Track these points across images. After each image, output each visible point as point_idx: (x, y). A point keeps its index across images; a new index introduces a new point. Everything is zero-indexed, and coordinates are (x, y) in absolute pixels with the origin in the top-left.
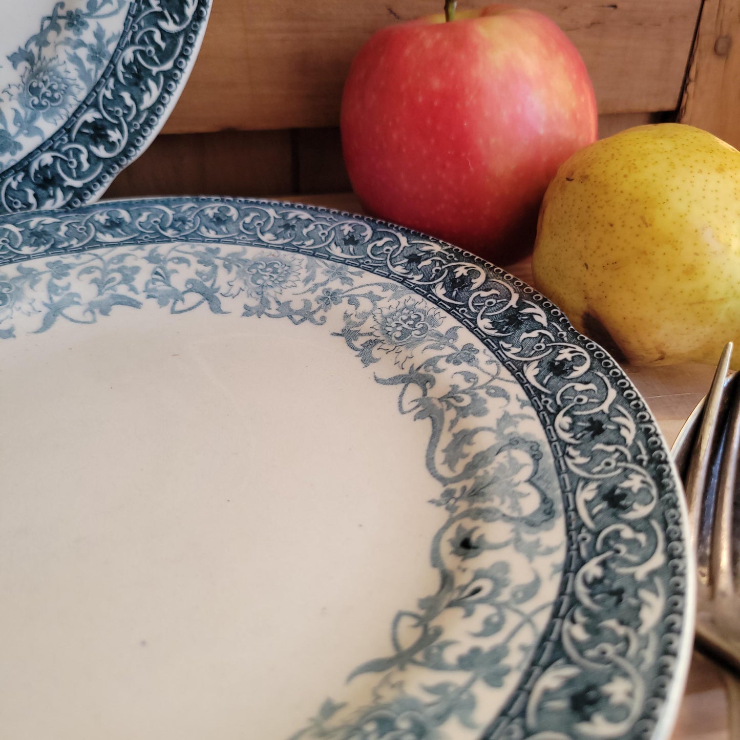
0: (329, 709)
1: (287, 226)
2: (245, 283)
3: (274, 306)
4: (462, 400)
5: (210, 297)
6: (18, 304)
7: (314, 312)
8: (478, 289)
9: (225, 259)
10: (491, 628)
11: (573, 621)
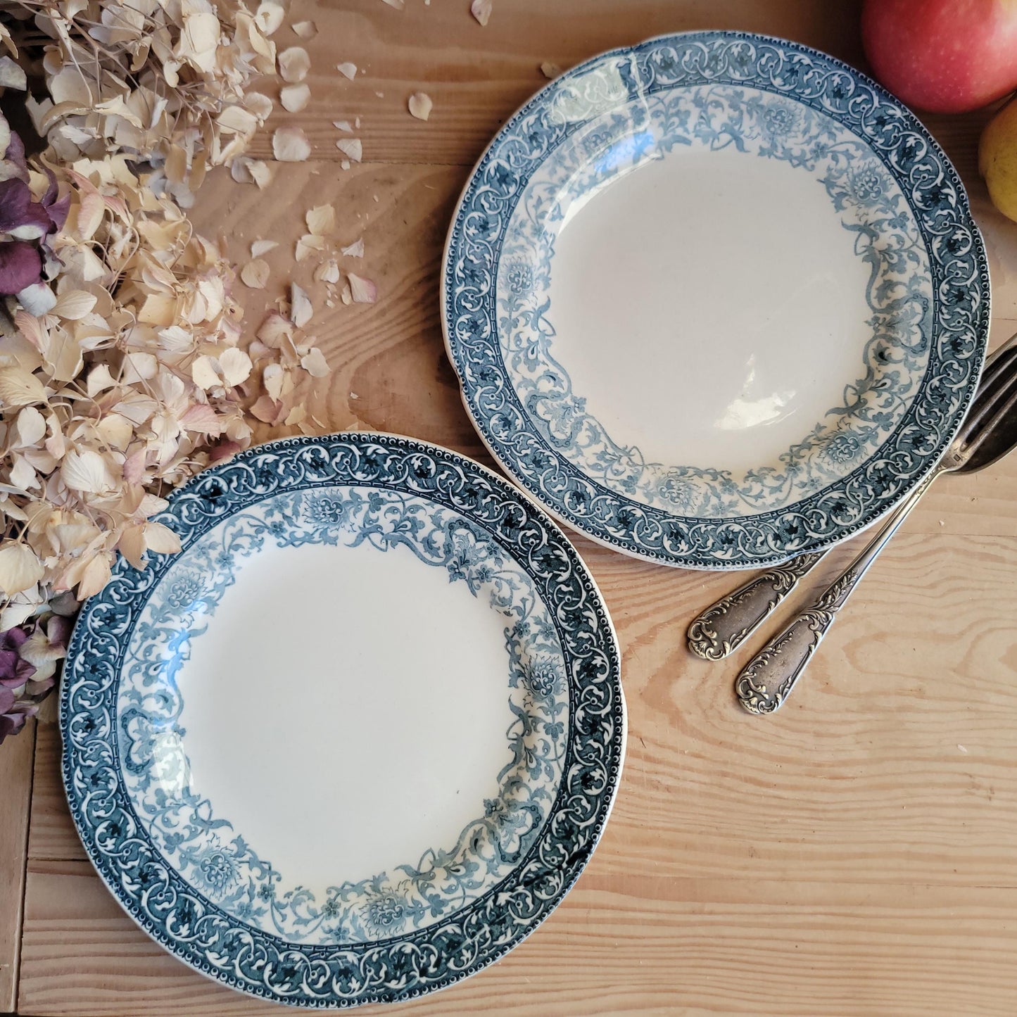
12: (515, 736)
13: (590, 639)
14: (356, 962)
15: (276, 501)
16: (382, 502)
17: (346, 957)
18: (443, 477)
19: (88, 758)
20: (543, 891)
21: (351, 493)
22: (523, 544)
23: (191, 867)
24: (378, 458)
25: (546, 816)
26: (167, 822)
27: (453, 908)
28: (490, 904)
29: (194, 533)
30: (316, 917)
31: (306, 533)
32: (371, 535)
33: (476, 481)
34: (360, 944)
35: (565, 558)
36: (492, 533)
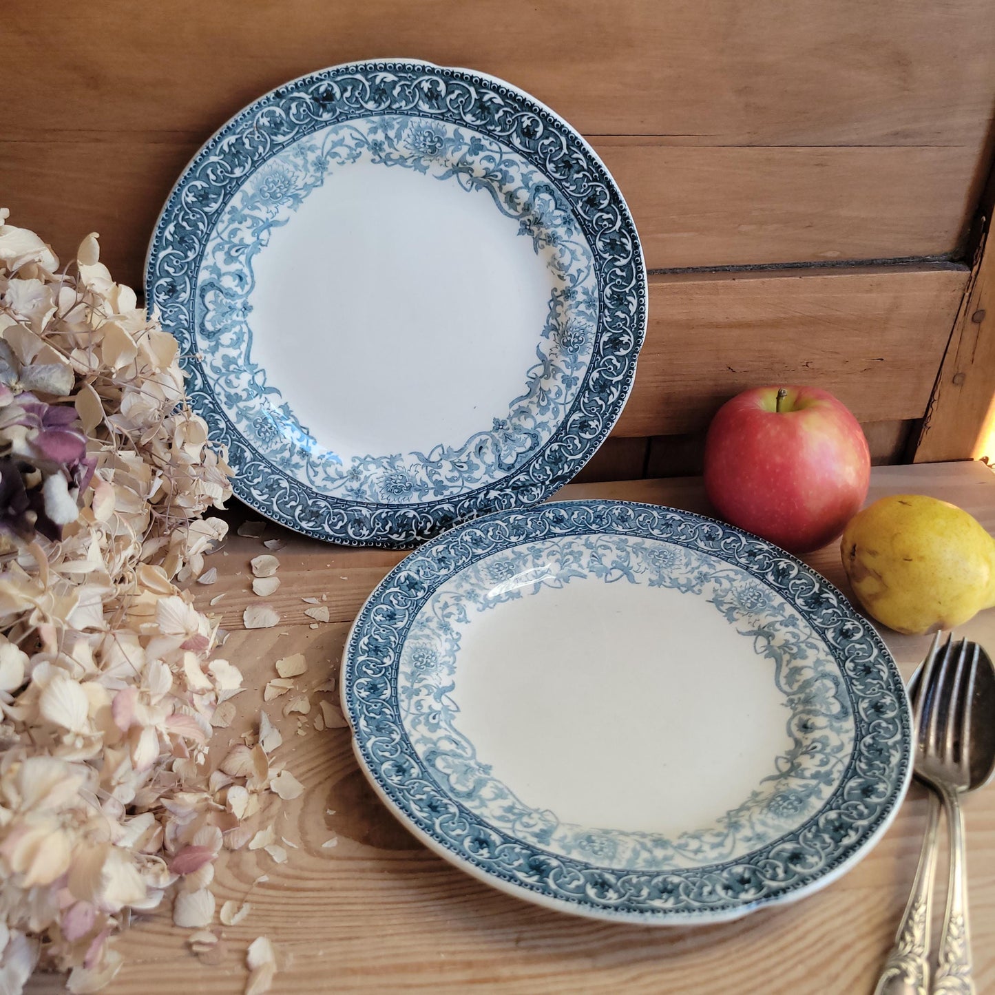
0: (756, 794)
1: (668, 525)
2: (649, 565)
3: (668, 580)
4: (792, 649)
5: (627, 572)
6: (519, 576)
7: (694, 586)
8: (794, 578)
9: (632, 547)
10: (824, 763)
11: (860, 761)
12: (534, 376)
13: (625, 319)
14: (368, 516)
15: (383, 120)
16: (482, 148)
17: (361, 511)
18: (546, 142)
19: (167, 318)
20: (526, 497)
21: (456, 131)
22: (596, 224)
23: (245, 422)
24: (492, 107)
25: (543, 443)
26: (229, 383)
27: (451, 492)
28: (482, 496)
29: (298, 132)
30: (342, 478)
31: (401, 157)
32: (460, 174)
33: (575, 156)
34: (373, 504)
35: (629, 247)
36: (573, 205)
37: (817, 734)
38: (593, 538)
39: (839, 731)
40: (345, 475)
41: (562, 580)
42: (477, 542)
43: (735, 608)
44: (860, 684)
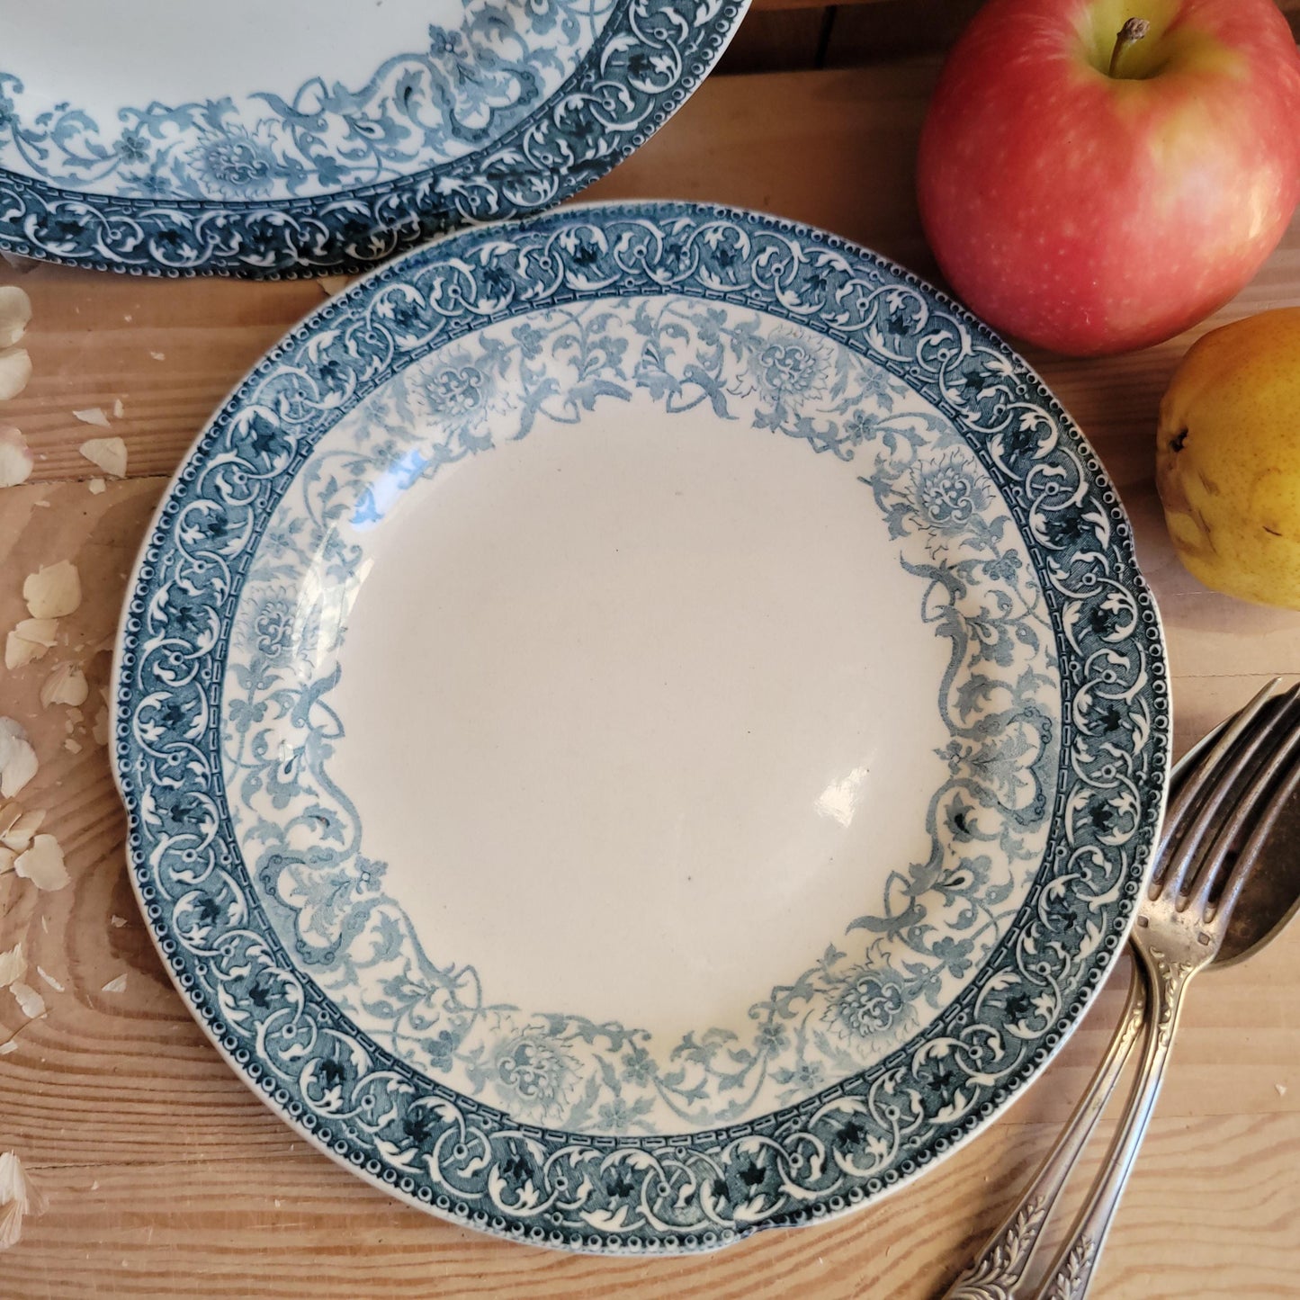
0: (833, 955)
2: (759, 382)
3: (792, 419)
4: (989, 636)
5: (713, 390)
6: (491, 402)
7: (841, 441)
8: (1043, 460)
9: (732, 333)
10: (964, 921)
11: (1028, 933)
14: (187, 224)
17: (168, 216)
20: (519, 194)
25: (547, 93)
27: (357, 179)
28: (424, 187)
30: (105, 157)
34: (193, 202)
37: (973, 849)
38: (655, 304)
39: (1014, 851)
40: (110, 151)
41: (579, 402)
42: (406, 318)
43: (908, 509)
44: (1088, 752)
